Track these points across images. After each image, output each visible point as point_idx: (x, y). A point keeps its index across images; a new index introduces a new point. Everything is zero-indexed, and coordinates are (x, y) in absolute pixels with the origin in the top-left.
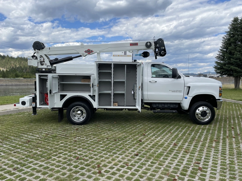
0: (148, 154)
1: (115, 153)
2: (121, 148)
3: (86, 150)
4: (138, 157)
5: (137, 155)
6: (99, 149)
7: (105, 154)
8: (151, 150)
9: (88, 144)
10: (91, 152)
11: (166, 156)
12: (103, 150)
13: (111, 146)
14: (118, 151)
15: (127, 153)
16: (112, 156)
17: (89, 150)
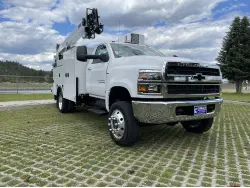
0: (151, 170)
1: (96, 169)
2: (107, 161)
3: (47, 165)
4: (133, 177)
5: (132, 172)
6: (71, 162)
7: (78, 171)
8: (154, 163)
9: (56, 154)
10: (56, 167)
11: (180, 173)
12: (77, 165)
13: (92, 157)
14: (101, 165)
15: (115, 170)
16: (89, 174)
17: (54, 164)
